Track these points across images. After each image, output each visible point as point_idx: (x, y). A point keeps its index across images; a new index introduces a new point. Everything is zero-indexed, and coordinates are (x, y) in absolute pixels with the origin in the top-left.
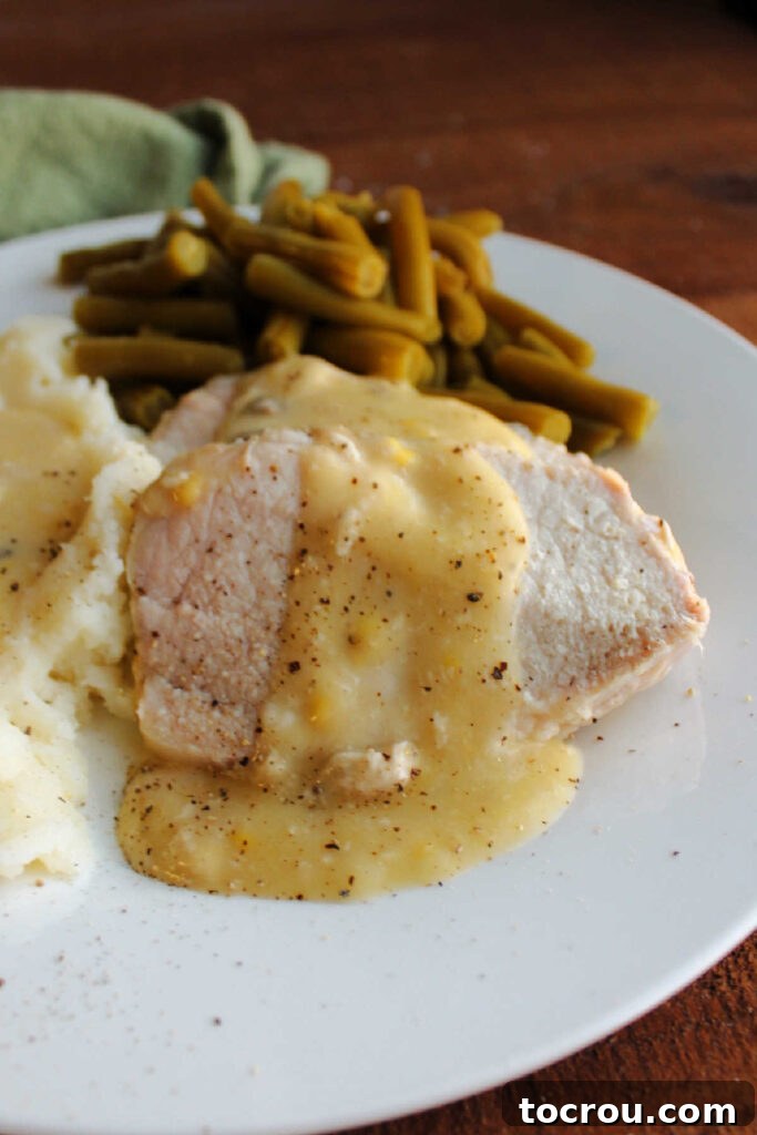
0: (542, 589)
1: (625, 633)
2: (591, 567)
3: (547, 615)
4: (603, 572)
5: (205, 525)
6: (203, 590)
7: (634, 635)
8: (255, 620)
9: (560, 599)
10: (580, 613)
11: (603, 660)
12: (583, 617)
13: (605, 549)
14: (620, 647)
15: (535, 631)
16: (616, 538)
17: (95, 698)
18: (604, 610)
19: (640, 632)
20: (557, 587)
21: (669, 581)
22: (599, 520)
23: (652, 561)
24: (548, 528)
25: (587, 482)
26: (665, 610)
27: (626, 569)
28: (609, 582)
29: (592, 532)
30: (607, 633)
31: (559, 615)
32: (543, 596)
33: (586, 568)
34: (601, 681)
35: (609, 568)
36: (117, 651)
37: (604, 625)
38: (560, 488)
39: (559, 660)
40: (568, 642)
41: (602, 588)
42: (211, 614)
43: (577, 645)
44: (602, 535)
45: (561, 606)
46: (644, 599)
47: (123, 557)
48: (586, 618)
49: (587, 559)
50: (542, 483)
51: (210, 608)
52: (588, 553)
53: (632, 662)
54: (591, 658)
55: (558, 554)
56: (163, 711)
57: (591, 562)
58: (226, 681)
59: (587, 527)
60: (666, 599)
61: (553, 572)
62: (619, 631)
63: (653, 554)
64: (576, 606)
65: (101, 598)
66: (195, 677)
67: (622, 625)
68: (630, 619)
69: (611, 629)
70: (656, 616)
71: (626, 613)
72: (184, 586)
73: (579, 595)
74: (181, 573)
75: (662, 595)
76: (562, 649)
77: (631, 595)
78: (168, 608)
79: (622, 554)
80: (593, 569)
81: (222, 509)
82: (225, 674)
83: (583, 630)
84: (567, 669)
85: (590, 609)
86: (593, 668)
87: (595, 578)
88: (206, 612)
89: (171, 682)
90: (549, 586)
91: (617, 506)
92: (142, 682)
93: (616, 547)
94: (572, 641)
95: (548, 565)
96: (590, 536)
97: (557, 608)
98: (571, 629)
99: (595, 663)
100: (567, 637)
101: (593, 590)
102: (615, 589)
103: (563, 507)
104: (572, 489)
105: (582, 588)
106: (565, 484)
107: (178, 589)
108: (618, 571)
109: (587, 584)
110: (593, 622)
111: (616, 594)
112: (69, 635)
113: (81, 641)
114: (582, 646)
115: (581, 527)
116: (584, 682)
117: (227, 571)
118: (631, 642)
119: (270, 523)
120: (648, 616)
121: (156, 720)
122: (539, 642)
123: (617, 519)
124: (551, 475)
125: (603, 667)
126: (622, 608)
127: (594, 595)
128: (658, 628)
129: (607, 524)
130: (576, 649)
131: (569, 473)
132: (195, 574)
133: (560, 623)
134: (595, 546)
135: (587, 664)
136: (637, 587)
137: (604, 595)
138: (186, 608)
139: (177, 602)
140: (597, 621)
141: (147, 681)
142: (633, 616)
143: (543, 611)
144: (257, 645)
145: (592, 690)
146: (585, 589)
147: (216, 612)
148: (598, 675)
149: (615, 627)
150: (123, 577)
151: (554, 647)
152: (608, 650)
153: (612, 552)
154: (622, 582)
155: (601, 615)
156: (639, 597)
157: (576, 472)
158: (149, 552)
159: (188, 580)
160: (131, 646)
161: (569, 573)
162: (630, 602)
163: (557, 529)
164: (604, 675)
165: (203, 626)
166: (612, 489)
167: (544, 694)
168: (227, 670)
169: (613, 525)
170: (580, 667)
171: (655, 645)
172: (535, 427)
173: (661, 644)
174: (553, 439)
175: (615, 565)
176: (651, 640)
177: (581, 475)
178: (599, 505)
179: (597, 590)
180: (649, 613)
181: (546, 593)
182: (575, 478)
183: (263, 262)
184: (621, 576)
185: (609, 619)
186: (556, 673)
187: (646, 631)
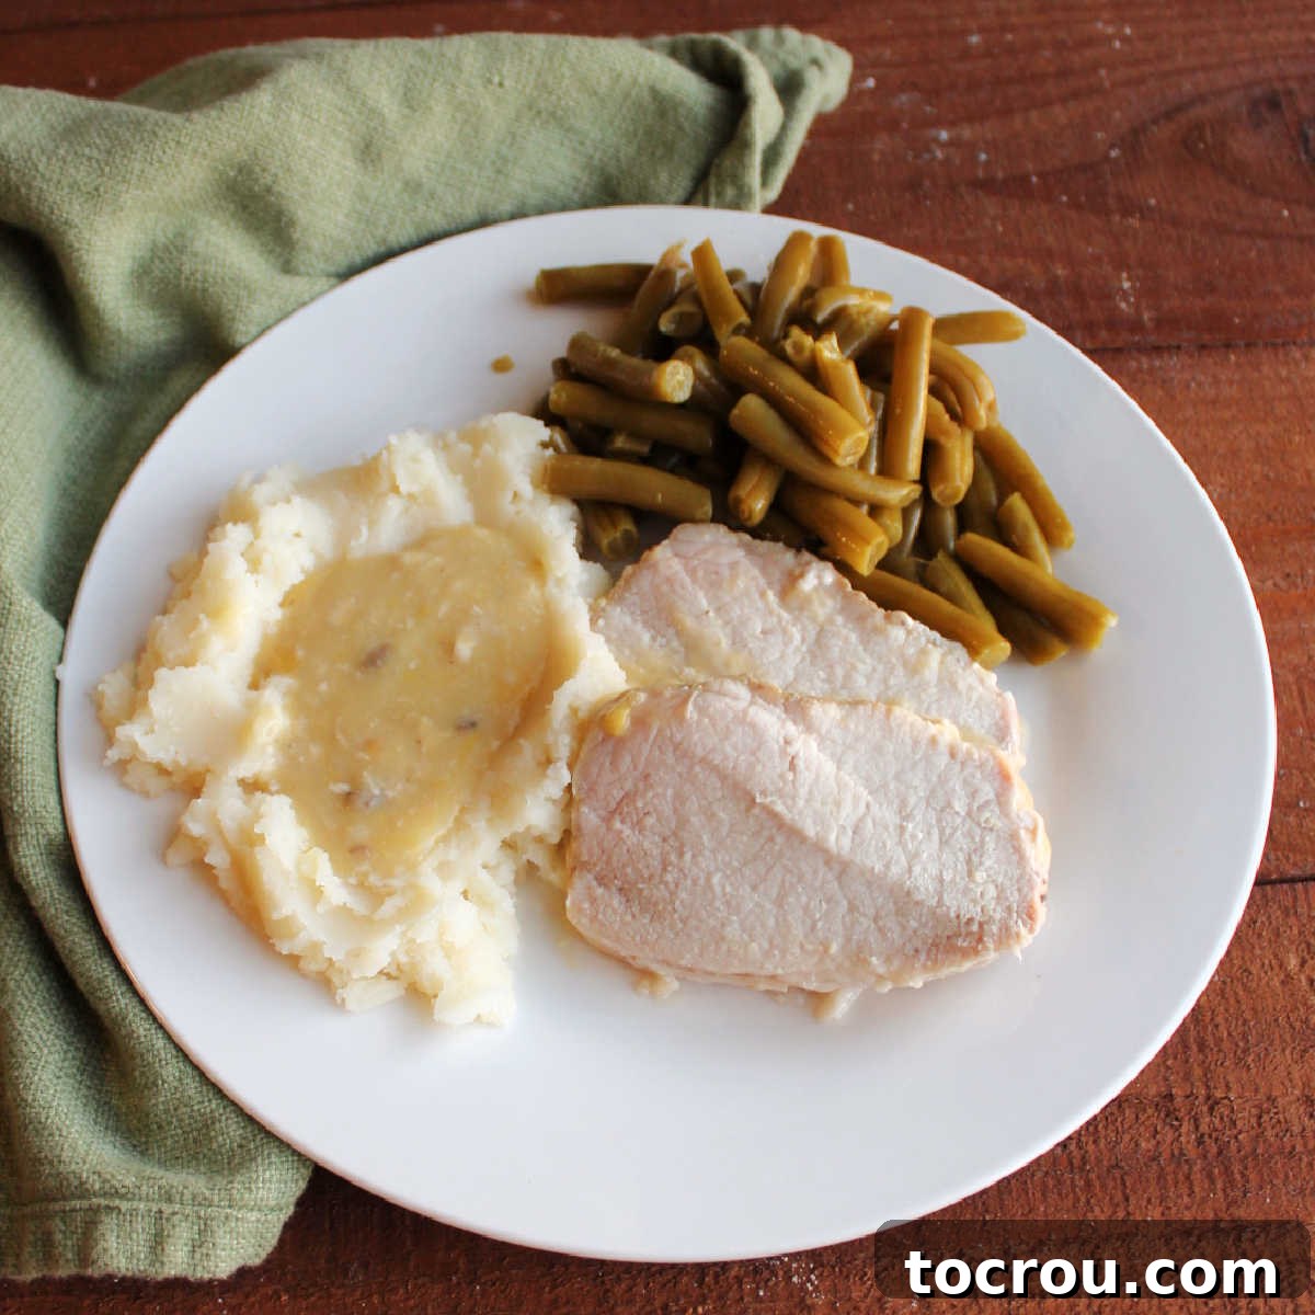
0: (910, 871)
1: (970, 920)
2: (960, 854)
3: (908, 893)
4: (969, 861)
5: (643, 759)
6: (634, 812)
7: (975, 928)
8: (672, 847)
9: (923, 882)
10: (936, 899)
11: (944, 941)
12: (938, 902)
13: (977, 839)
14: (960, 935)
15: (895, 903)
16: (991, 830)
17: (531, 867)
18: (957, 900)
19: (981, 925)
20: (925, 870)
21: (1023, 881)
22: (981, 808)
23: (1015, 858)
24: (935, 809)
25: (981, 766)
26: (1009, 909)
27: (988, 863)
28: (970, 874)
29: (972, 819)
30: (955, 920)
31: (918, 897)
32: (910, 878)
33: (955, 854)
34: (935, 962)
35: (975, 859)
36: (555, 839)
37: (953, 915)
38: (957, 767)
39: (910, 932)
40: (920, 919)
41: (962, 878)
42: (637, 832)
43: (927, 923)
44: (979, 824)
45: (922, 890)
46: (995, 895)
47: (570, 767)
48: (940, 902)
49: (958, 846)
50: (943, 760)
51: (637, 828)
52: (961, 839)
53: (966, 953)
54: (937, 936)
55: (936, 838)
56: (586, 906)
58: (641, 890)
59: (969, 814)
60: (1014, 898)
61: (925, 855)
62: (965, 920)
63: (1018, 850)
64: (935, 890)
65: (548, 799)
66: (616, 882)
67: (967, 916)
68: (976, 912)
69: (958, 917)
70: (999, 914)
71: (974, 906)
72: (619, 805)
73: (941, 881)
74: (617, 794)
75: (1011, 893)
76: (914, 924)
77: (985, 889)
78: (603, 819)
79: (990, 845)
80: (961, 857)
81: (660, 747)
82: (640, 886)
83: (934, 913)
84: (914, 941)
85: (945, 896)
86: (935, 945)
87: (959, 867)
88: (633, 828)
89: (596, 879)
90: (917, 869)
91: (1002, 797)
92: (574, 869)
93: (987, 839)
94: (924, 920)
95: (923, 847)
96: (968, 823)
97: (918, 889)
98: (925, 910)
99: (938, 941)
100: (921, 915)
101: (954, 878)
102: (974, 881)
103: (954, 790)
104: (967, 771)
105: (945, 876)
106: (963, 764)
107: (613, 805)
108: (981, 864)
109: (950, 871)
110: (944, 908)
111: (972, 886)
112: (519, 827)
113: (529, 828)
114: (930, 924)
115: (963, 814)
116: (923, 957)
117: (656, 801)
118: (969, 934)
119: (697, 769)
120: (991, 913)
121: (580, 910)
122: (897, 914)
123: (997, 810)
124: (953, 755)
125: (941, 947)
126: (974, 901)
127: (953, 881)
128: (995, 929)
129: (987, 814)
130: (925, 925)
131: (969, 754)
132: (629, 797)
133: (917, 903)
134: (969, 835)
135: (930, 941)
136: (993, 881)
137: (962, 885)
138: (617, 824)
139: (613, 813)
140: (948, 908)
141: (577, 873)
142: (979, 910)
143: (906, 890)
144: (669, 868)
145: (925, 967)
146: (947, 876)
147: (641, 833)
148: (936, 955)
149: (961, 916)
150: (569, 788)
151: (908, 921)
152: (950, 934)
153: (982, 842)
154: (980, 876)
155: (954, 903)
156: (992, 892)
157: (976, 756)
158: (595, 770)
159: (623, 799)
160: (567, 835)
161: (939, 858)
162: (982, 895)
163: (942, 810)
164: (939, 956)
165: (629, 842)
166: (1004, 777)
167: (888, 960)
168: (643, 883)
169: (991, 816)
170: (924, 943)
171: (986, 948)
172: (973, 651)
173: (991, 946)
174: (987, 666)
175: (981, 856)
176: (985, 939)
177: (980, 758)
178: (987, 791)
179: (958, 879)
180: (994, 910)
181: (913, 874)
182: (974, 761)
183: (752, 404)
184: (983, 869)
185: (959, 907)
186: (904, 944)
187: (985, 927)
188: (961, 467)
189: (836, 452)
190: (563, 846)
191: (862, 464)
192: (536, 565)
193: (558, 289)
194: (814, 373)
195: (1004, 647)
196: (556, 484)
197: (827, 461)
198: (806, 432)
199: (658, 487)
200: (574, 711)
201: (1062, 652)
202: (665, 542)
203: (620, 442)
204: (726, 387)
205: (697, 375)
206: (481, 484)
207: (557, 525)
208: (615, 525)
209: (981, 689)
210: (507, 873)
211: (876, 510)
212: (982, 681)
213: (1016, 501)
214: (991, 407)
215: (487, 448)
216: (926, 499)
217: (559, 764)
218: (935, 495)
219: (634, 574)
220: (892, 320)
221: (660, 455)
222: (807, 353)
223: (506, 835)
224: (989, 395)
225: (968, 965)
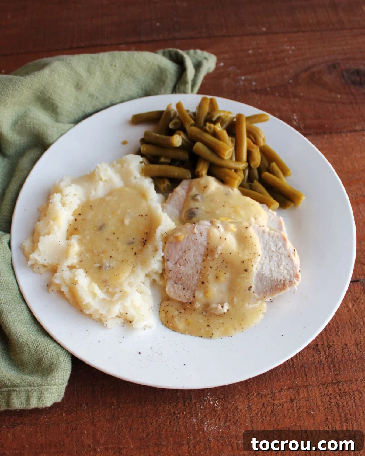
0: (262, 268)
1: (281, 280)
2: (275, 262)
4: (278, 264)
5: (184, 246)
6: (182, 261)
7: (282, 282)
8: (195, 270)
9: (266, 271)
11: (274, 287)
12: (271, 276)
13: (279, 257)
14: (279, 285)
15: (259, 278)
16: (283, 254)
17: (154, 281)
19: (284, 281)
20: (266, 268)
21: (294, 267)
22: (279, 249)
23: (290, 262)
24: (266, 250)
25: (278, 237)
26: (291, 276)
27: (283, 264)
28: (279, 267)
29: (277, 252)
30: (276, 281)
31: (266, 275)
32: (262, 270)
33: (274, 262)
34: (273, 293)
35: (280, 263)
36: (160, 272)
37: (276, 279)
38: (271, 239)
39: (264, 286)
40: (267, 282)
42: (184, 267)
44: (279, 253)
45: (266, 273)
46: (286, 272)
47: (163, 251)
48: (272, 276)
49: (275, 260)
50: (267, 237)
52: (275, 258)
53: (281, 290)
54: (272, 286)
55: (268, 259)
56: (172, 290)
57: (275, 261)
58: (187, 284)
59: (276, 250)
60: (292, 272)
61: (266, 264)
62: (279, 280)
63: (291, 260)
64: (270, 273)
65: (158, 261)
66: (180, 282)
67: (280, 279)
68: (282, 278)
69: (277, 279)
70: (288, 277)
71: (281, 276)
72: (178, 260)
73: (271, 270)
74: (177, 257)
75: (291, 271)
76: (265, 283)
77: (284, 271)
78: (174, 265)
79: (283, 259)
80: (276, 263)
81: (188, 242)
82: (187, 282)
83: (270, 279)
84: (266, 288)
85: (273, 274)
86: (272, 288)
87: (276, 266)
89: (174, 282)
90: (264, 268)
91: (284, 245)
92: (167, 280)
93: (282, 257)
94: (268, 282)
95: (265, 261)
96: (276, 253)
98: (268, 279)
99: (272, 287)
101: (275, 269)
102: (280, 269)
103: (271, 244)
104: (274, 239)
105: (272, 268)
106: (273, 237)
107: (176, 260)
108: (282, 264)
109: (274, 267)
110: (273, 278)
111: (280, 271)
112: (150, 270)
113: (153, 269)
114: (270, 283)
115: (274, 250)
116: (269, 292)
117: (189, 257)
118: (281, 284)
119: (199, 247)
121: (170, 291)
122: (260, 281)
123: (284, 249)
124: (269, 235)
125: (274, 289)
126: (281, 275)
127: (274, 270)
128: (288, 282)
129: (281, 250)
130: (268, 283)
131: (274, 234)
132: (181, 257)
133: (265, 277)
134: (277, 256)
135: (270, 287)
136: (285, 268)
137: (277, 271)
138: (178, 266)
139: (176, 263)
140: (274, 277)
142: (283, 277)
143: (262, 274)
144: (194, 276)
145: (270, 295)
146: (273, 269)
147: (185, 266)
150: (163, 257)
151: (263, 283)
152: (276, 285)
153: (281, 258)
154: (282, 268)
155: (276, 276)
156: (285, 272)
157: (276, 235)
158: (170, 251)
159: (179, 258)
160: (164, 270)
161: (269, 264)
162: (283, 273)
163: (269, 250)
164: (274, 292)
165: (182, 270)
166: (284, 239)
167: (259, 294)
168: (187, 281)
169: (282, 250)
170: (269, 288)
171: (286, 287)
172: (269, 206)
173: (288, 286)
174: (273, 210)
175: (281, 262)
176: (286, 285)
177: (277, 235)
178: (280, 244)
179: (276, 269)
180: (287, 276)
181: (263, 269)
182: (275, 236)
183: (199, 145)
184: (282, 266)
185: (277, 277)
186: (263, 289)
187: (285, 282)
188: (258, 157)
189: (224, 155)
190: (163, 274)
191: (231, 159)
192: (144, 196)
193: (138, 120)
194: (215, 134)
195: (277, 204)
196: (146, 173)
197: (222, 159)
198: (215, 151)
199: (176, 171)
200: (162, 235)
201: (292, 205)
202: (179, 186)
203: (162, 160)
204: (191, 141)
205: (183, 139)
206: (125, 175)
207: (148, 184)
208: (164, 183)
209: (273, 216)
210: (148, 283)
211: (236, 170)
212: (273, 214)
213: (274, 165)
214: (264, 140)
215: (125, 165)
216: (249, 167)
217: (160, 250)
218: (252, 165)
219: (172, 195)
220: (234, 118)
221: (173, 162)
222: (212, 129)
223: (147, 273)
224: (263, 136)
225: (282, 293)
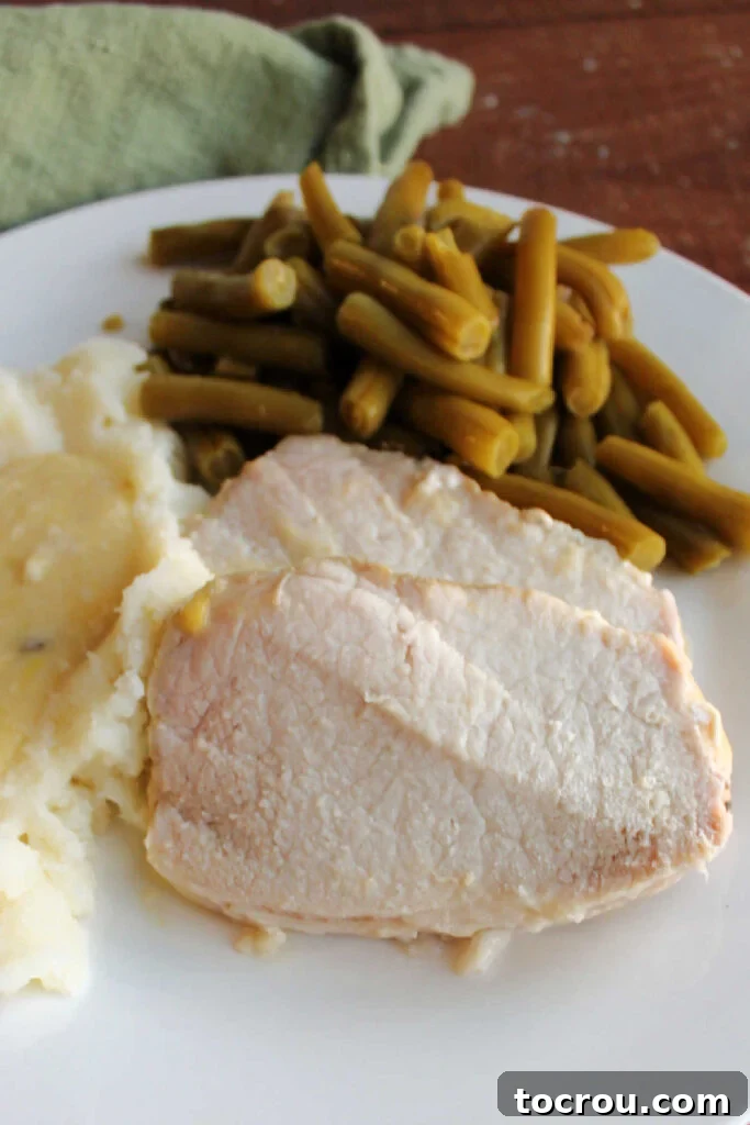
0: (561, 777)
1: (639, 836)
2: (621, 756)
3: (560, 806)
4: (633, 765)
5: (228, 661)
6: (221, 726)
7: (646, 843)
8: (267, 765)
9: (579, 793)
10: (595, 810)
11: (609, 863)
12: (597, 814)
13: (642, 738)
14: (628, 853)
15: (545, 819)
16: (658, 726)
17: (112, 808)
18: (621, 810)
19: (653, 840)
20: (579, 776)
21: (702, 786)
22: (643, 702)
23: (690, 758)
24: (587, 704)
25: (642, 652)
26: (687, 819)
27: (657, 765)
28: (636, 778)
29: (634, 715)
30: (619, 835)
31: (573, 809)
32: (561, 785)
33: (615, 757)
34: (599, 887)
35: (641, 761)
36: (134, 769)
37: (617, 828)
38: (612, 656)
39: (564, 855)
40: (577, 837)
41: (626, 784)
42: (225, 751)
43: (586, 841)
44: (643, 721)
45: (577, 800)
46: (668, 802)
47: (145, 679)
48: (601, 814)
49: (619, 747)
50: (595, 649)
51: (225, 746)
52: (623, 740)
53: (635, 874)
54: (598, 857)
55: (590, 739)
56: (169, 845)
57: (622, 751)
58: (233, 823)
59: (630, 707)
60: (692, 806)
61: (579, 759)
62: (633, 834)
63: (693, 750)
64: (593, 801)
65: (121, 720)
66: (203, 813)
67: (636, 831)
68: (646, 824)
69: (624, 831)
70: (675, 825)
71: (644, 817)
72: (203, 719)
73: (600, 788)
74: (200, 706)
75: (689, 800)
76: (569, 844)
77: (655, 797)
78: (185, 738)
79: (658, 744)
80: (623, 759)
81: (247, 645)
82: (233, 817)
83: (595, 828)
84: (571, 865)
85: (606, 805)
86: (598, 869)
87: (622, 772)
88: (220, 747)
89: (181, 812)
90: (570, 775)
91: (669, 689)
92: (156, 804)
93: (655, 736)
94: (581, 838)
95: (575, 749)
96: (630, 719)
97: (573, 802)
98: (583, 825)
99: (600, 864)
100: (577, 832)
101: (616, 785)
102: (640, 787)
103: (609, 682)
104: (625, 660)
105: (605, 782)
106: (619, 652)
107: (196, 721)
108: (648, 766)
109: (612, 778)
110: (607, 822)
111: (639, 793)
112: (86, 754)
113: (99, 756)
114: (591, 843)
115: (622, 708)
116: (583, 885)
117: (246, 711)
118: (640, 850)
119: (293, 667)
120: (665, 824)
121: (161, 851)
122: (547, 832)
123: (664, 703)
124: (606, 641)
125: (605, 871)
126: (643, 811)
127: (615, 789)
128: (671, 842)
129: (651, 708)
130: (584, 844)
131: (626, 640)
132: (214, 709)
133: (572, 817)
134: (633, 734)
135: (591, 864)
136: (665, 787)
137: (626, 795)
138: (202, 743)
139: (195, 732)
140: (612, 821)
141: (159, 807)
142: (650, 822)
143: (557, 801)
144: (265, 792)
145: (586, 895)
146: (607, 783)
147: (231, 751)
148: (600, 879)
149: (628, 830)
150: (143, 703)
151: (562, 841)
152: (616, 852)
153: (649, 742)
154: (648, 781)
155: (619, 814)
156: (663, 799)
157: (634, 643)
158: (172, 679)
159: (207, 712)
160: (148, 763)
161: (596, 762)
162: (652, 803)
163: (597, 706)
164: (603, 880)
165: (216, 763)
166: (669, 666)
167: (539, 890)
168: (235, 812)
169: (658, 710)
170: (583, 866)
171: (661, 865)
172: (623, 549)
173: (667, 861)
174: (640, 565)
175: (648, 759)
176: (660, 854)
177: (638, 643)
178: (651, 683)
179: (620, 785)
180: (668, 821)
181: (566, 783)
182: (631, 648)
183: (359, 305)
184: (650, 772)
185: (624, 819)
186: (559, 870)
187: (659, 841)
188: (596, 382)
189: (454, 341)
190: (145, 778)
191: (486, 361)
192: (127, 486)
194: (428, 268)
195: (655, 546)
196: (152, 406)
197: (449, 358)
198: (421, 326)
199: (262, 401)
200: (148, 613)
201: (724, 554)
202: (270, 454)
203: (223, 365)
204: (330, 285)
205: (300, 281)
206: (71, 410)
208: (215, 445)
209: (633, 587)
210: (81, 812)
211: (507, 412)
212: (635, 579)
213: (659, 410)
214: (625, 316)
215: (77, 373)
216: (560, 410)
217: (127, 673)
218: (571, 406)
219: (232, 487)
220: (510, 228)
222: (418, 248)
223: (72, 767)
224: (621, 302)
225: (640, 887)
